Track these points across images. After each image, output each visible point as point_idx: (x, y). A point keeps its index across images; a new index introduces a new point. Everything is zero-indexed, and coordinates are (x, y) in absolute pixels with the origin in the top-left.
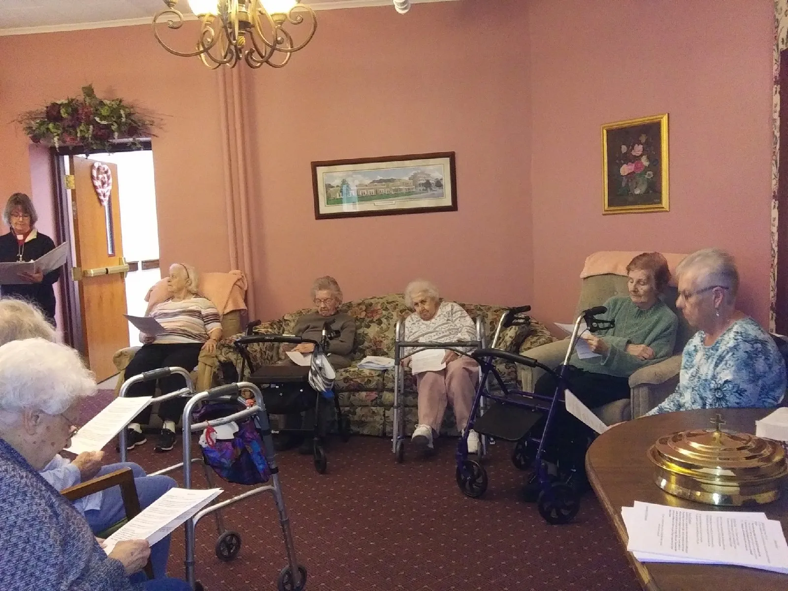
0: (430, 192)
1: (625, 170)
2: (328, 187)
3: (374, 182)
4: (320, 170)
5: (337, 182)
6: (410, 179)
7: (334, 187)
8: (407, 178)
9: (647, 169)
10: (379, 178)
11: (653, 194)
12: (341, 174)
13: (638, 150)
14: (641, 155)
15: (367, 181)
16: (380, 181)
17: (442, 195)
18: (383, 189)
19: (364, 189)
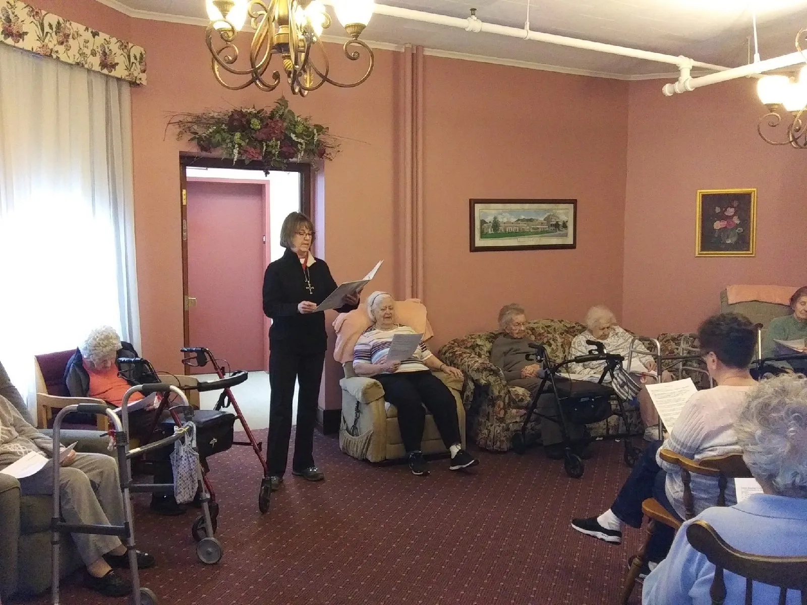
0: (558, 232)
1: (718, 225)
2: (483, 222)
3: (519, 220)
4: (478, 207)
5: (490, 219)
6: (545, 220)
7: (487, 223)
8: (542, 219)
9: (737, 226)
10: (523, 217)
11: (743, 243)
12: (494, 212)
13: (730, 211)
14: (733, 216)
15: (513, 220)
16: (523, 220)
17: (566, 235)
18: (525, 227)
19: (510, 226)
